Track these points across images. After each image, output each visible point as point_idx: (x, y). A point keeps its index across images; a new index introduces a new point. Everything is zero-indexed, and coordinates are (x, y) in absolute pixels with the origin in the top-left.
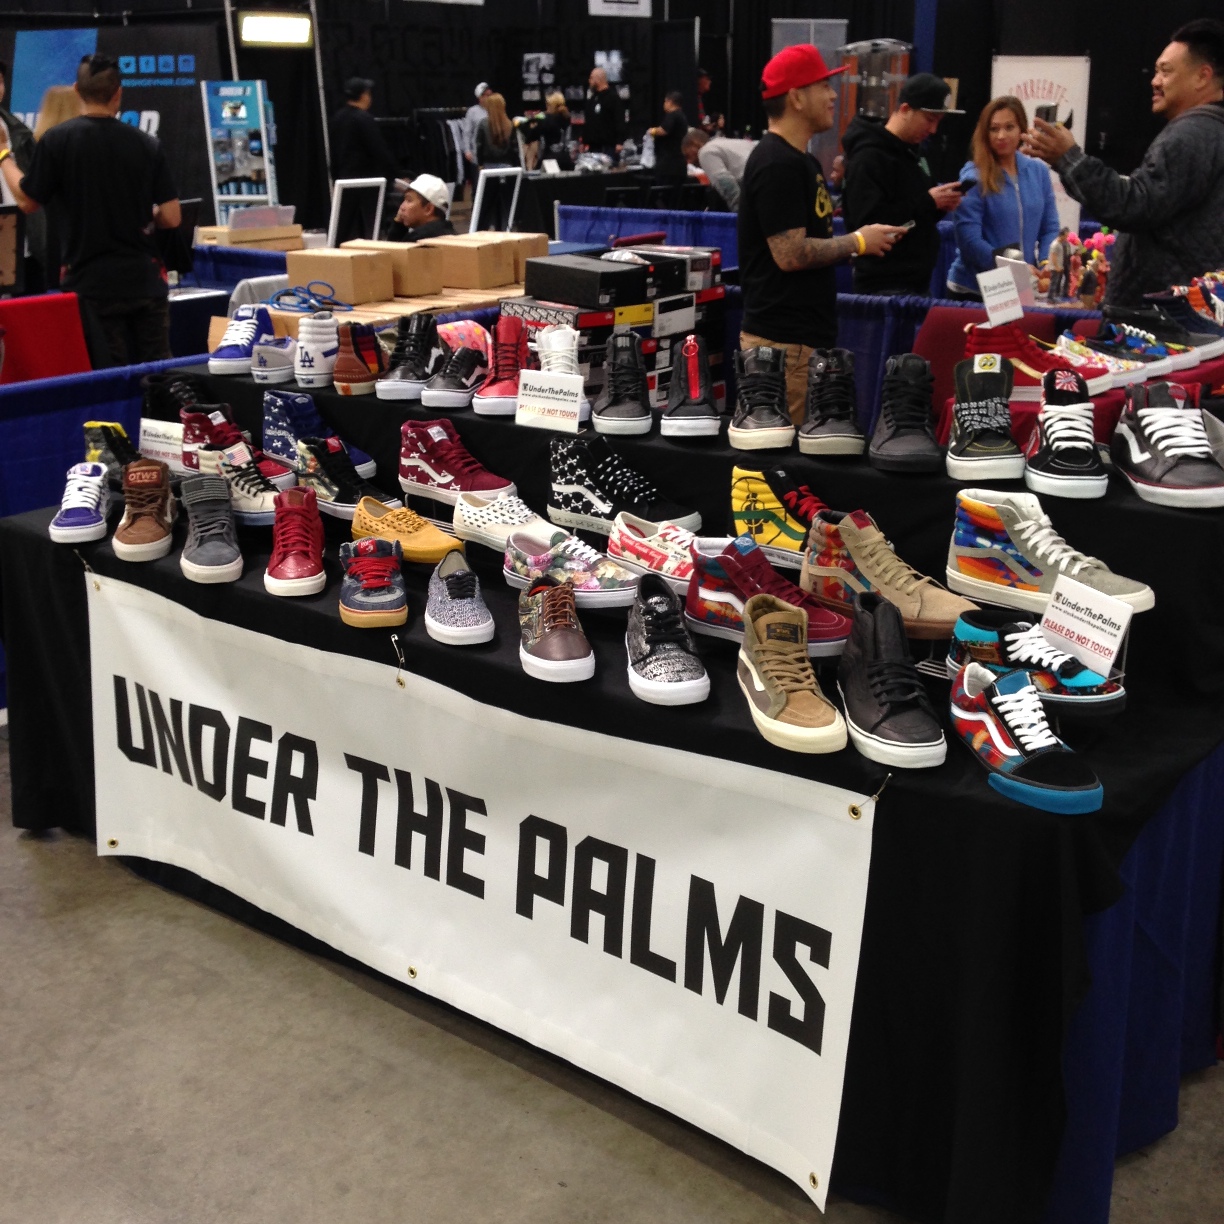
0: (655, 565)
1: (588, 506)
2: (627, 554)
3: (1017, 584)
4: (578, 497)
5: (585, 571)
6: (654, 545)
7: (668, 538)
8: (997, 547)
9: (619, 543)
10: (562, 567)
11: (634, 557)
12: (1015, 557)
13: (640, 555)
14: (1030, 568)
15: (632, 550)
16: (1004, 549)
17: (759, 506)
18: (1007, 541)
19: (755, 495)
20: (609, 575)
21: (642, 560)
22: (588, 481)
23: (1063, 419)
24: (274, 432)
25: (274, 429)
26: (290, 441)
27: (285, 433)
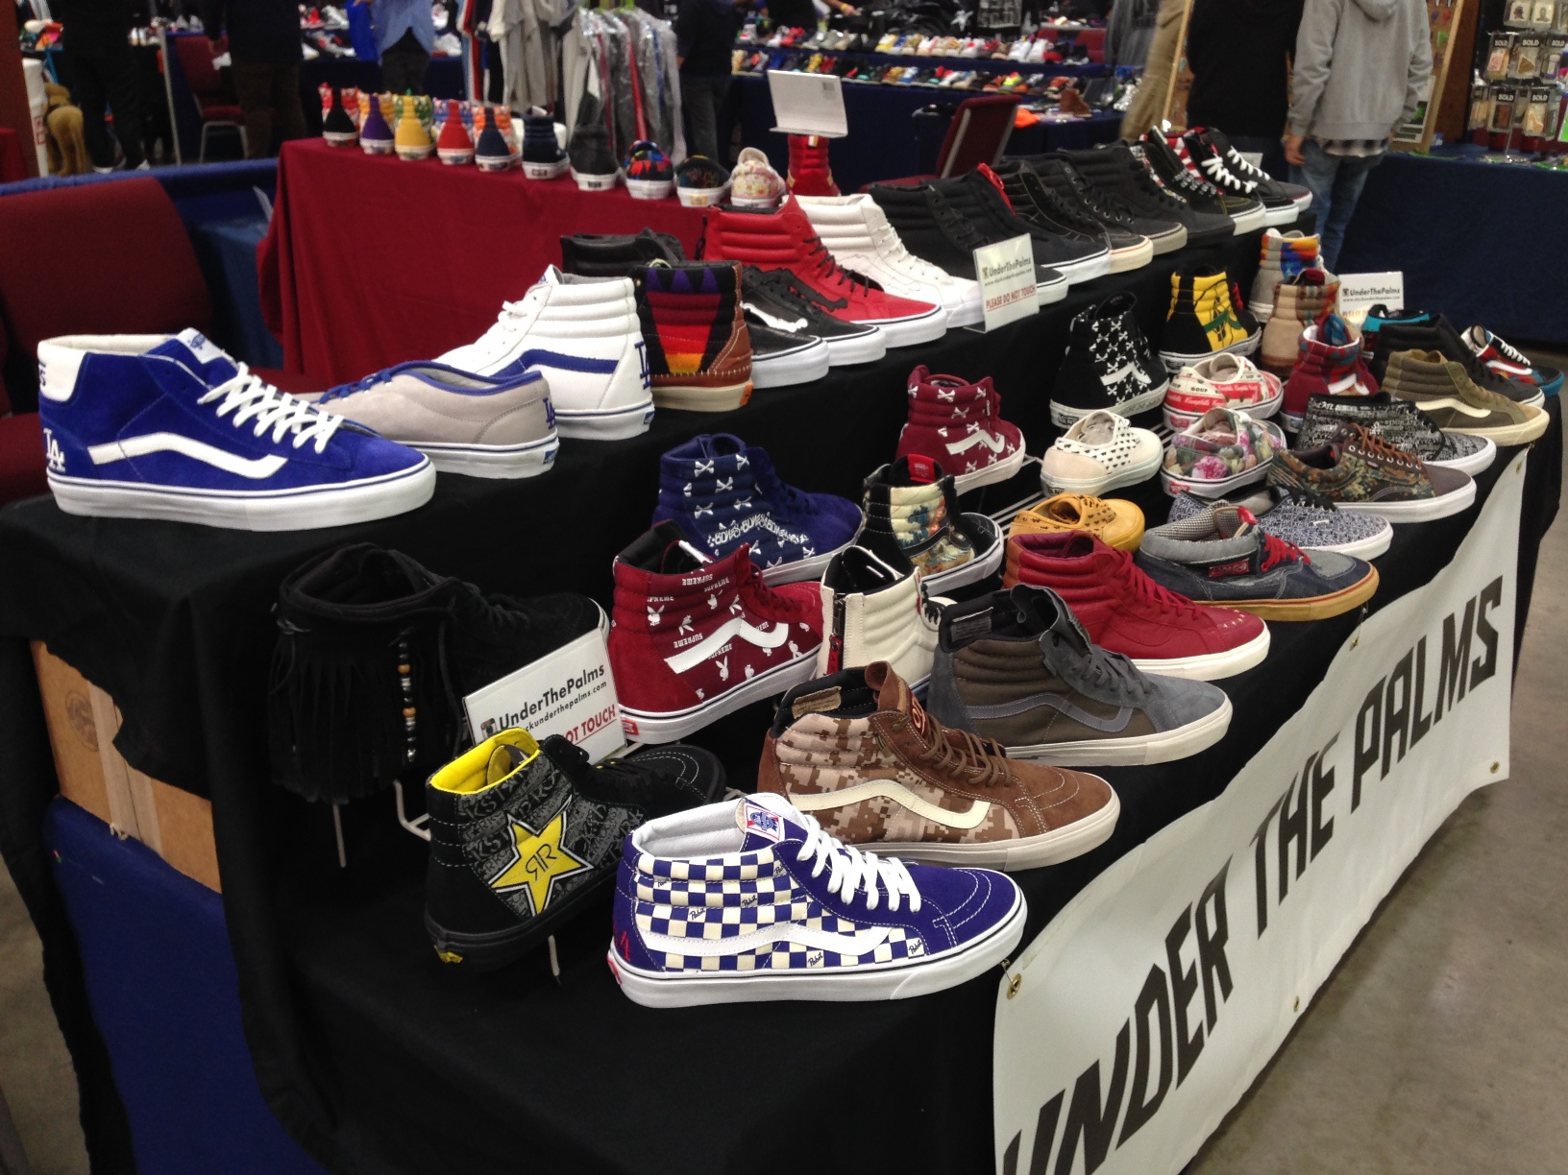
11: (1238, 401)
24: (733, 531)
25: (729, 527)
26: (771, 529)
27: (756, 520)
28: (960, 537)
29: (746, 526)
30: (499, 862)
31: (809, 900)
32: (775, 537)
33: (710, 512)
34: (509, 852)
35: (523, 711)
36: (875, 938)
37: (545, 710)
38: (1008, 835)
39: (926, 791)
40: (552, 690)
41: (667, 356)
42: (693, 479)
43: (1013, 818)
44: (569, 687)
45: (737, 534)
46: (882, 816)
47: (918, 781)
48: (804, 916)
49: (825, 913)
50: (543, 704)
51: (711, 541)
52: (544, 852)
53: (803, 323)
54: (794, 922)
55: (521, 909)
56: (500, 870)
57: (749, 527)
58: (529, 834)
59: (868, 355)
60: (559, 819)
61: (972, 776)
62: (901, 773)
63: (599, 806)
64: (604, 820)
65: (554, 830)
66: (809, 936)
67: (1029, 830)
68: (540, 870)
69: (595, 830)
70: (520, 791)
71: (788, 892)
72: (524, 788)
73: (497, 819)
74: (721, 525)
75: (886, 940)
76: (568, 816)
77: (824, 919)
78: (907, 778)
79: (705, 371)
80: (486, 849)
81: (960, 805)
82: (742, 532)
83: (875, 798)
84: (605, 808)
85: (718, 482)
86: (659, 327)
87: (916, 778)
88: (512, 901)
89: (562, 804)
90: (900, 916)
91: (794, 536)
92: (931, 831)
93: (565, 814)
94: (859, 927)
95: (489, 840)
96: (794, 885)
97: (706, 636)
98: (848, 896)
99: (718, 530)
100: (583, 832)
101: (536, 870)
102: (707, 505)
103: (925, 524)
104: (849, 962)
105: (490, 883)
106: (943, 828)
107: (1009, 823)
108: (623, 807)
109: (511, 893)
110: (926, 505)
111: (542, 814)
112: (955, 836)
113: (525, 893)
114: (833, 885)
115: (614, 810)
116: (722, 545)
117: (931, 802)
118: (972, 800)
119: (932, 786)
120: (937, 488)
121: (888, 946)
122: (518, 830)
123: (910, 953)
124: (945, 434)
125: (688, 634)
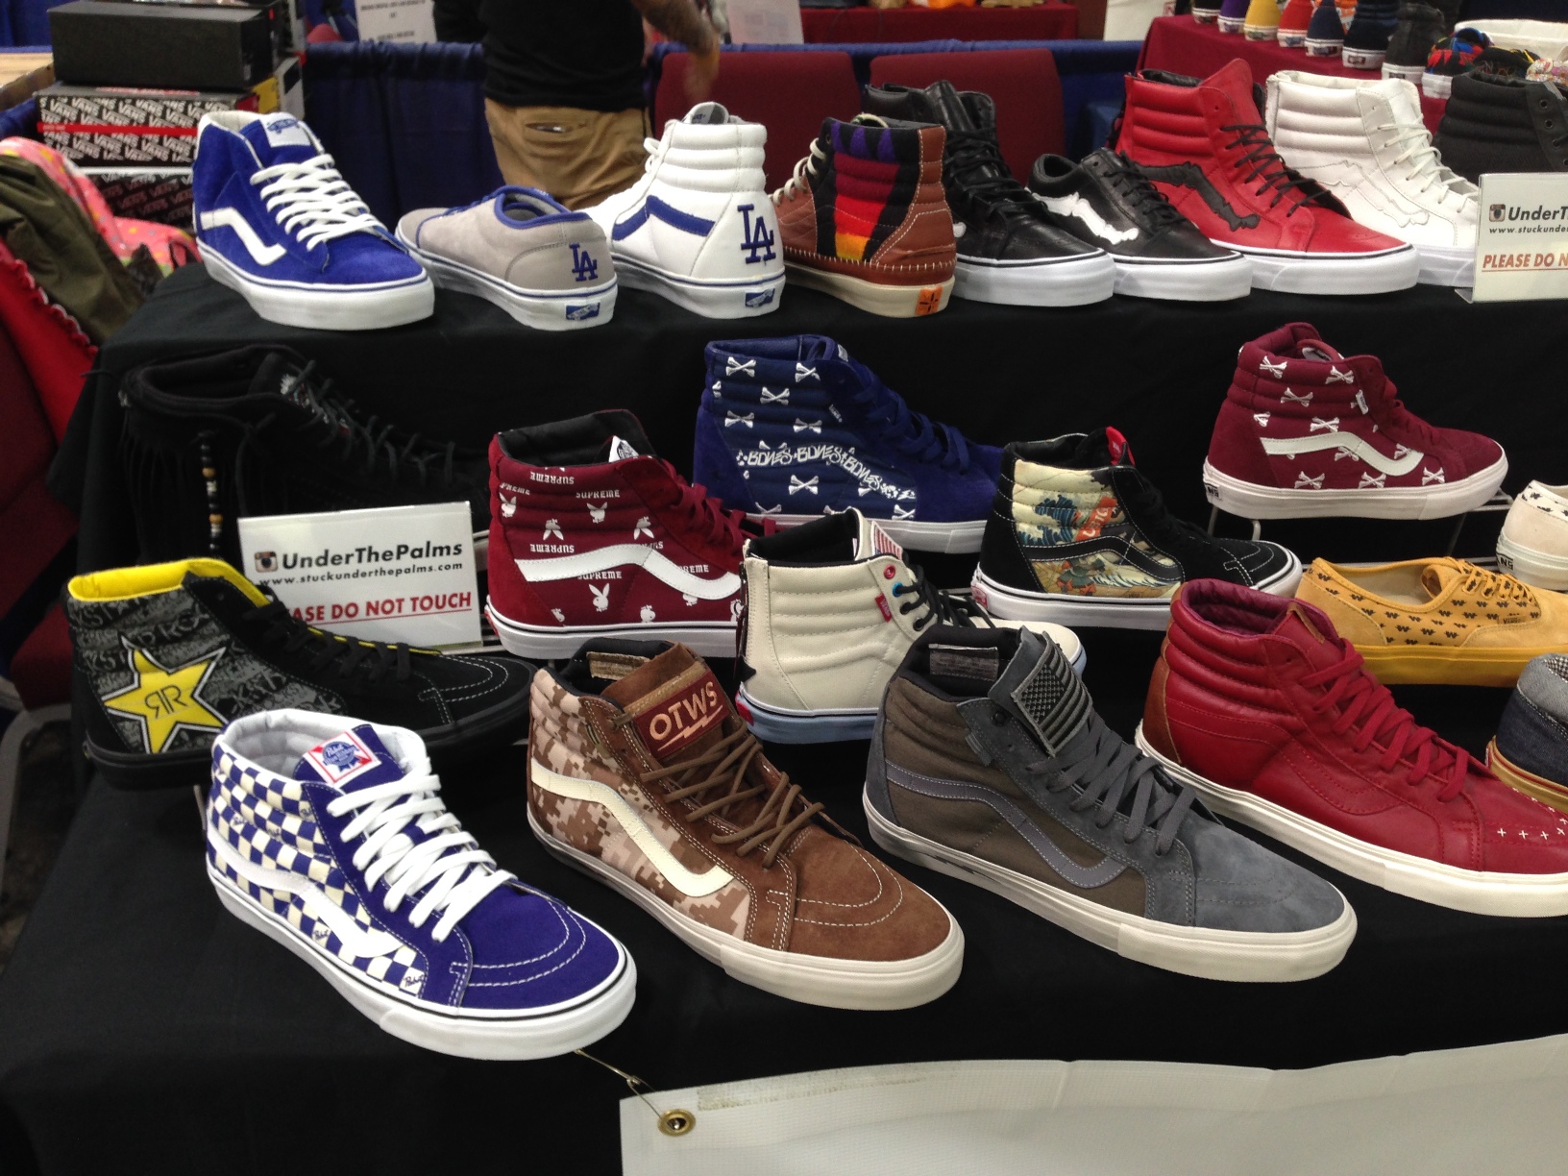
24: (779, 455)
25: (774, 447)
26: (851, 470)
27: (823, 452)
28: (1167, 562)
29: (803, 455)
30: (115, 683)
31: (333, 864)
32: (856, 482)
33: (750, 424)
34: (129, 677)
35: (321, 557)
36: (381, 944)
37: (353, 565)
38: (730, 928)
39: (659, 824)
40: (370, 548)
41: (838, 236)
42: (724, 378)
43: (750, 909)
44: (399, 553)
45: (785, 460)
46: (600, 829)
47: (646, 807)
48: (323, 880)
49: (348, 889)
50: (354, 560)
51: (742, 459)
52: (171, 693)
53: (1132, 234)
54: (312, 880)
55: (133, 739)
56: (114, 690)
57: (808, 457)
58: (152, 667)
59: (1200, 292)
60: (200, 669)
61: (720, 833)
62: (626, 787)
63: (277, 675)
64: (277, 691)
65: (190, 676)
66: (325, 906)
67: (759, 935)
68: (162, 709)
69: (256, 697)
70: (134, 617)
71: (310, 843)
72: (143, 617)
73: (109, 637)
74: (762, 443)
75: (391, 955)
76: (217, 667)
77: (346, 895)
78: (631, 796)
79: (868, 261)
80: (99, 663)
81: (694, 863)
82: (795, 460)
83: (596, 804)
84: (284, 679)
85: (765, 390)
86: (839, 199)
87: (644, 801)
88: (124, 727)
89: (207, 652)
90: (418, 937)
91: (893, 488)
92: (645, 875)
93: (213, 665)
94: (374, 924)
95: (105, 655)
96: (318, 838)
97: (579, 551)
98: (370, 880)
99: (756, 448)
100: (237, 693)
101: (157, 708)
102: (747, 414)
103: (1068, 523)
104: (347, 955)
105: (103, 698)
106: (659, 879)
107: (740, 915)
108: (313, 688)
109: (123, 719)
110: (1070, 496)
111: (174, 653)
112: (670, 895)
113: (140, 725)
114: (360, 859)
115: (298, 686)
116: (757, 468)
117: (662, 841)
118: (713, 864)
119: (667, 824)
120: (1091, 477)
121: (388, 962)
122: (139, 658)
123: (403, 984)
124: (1264, 423)
125: (553, 540)
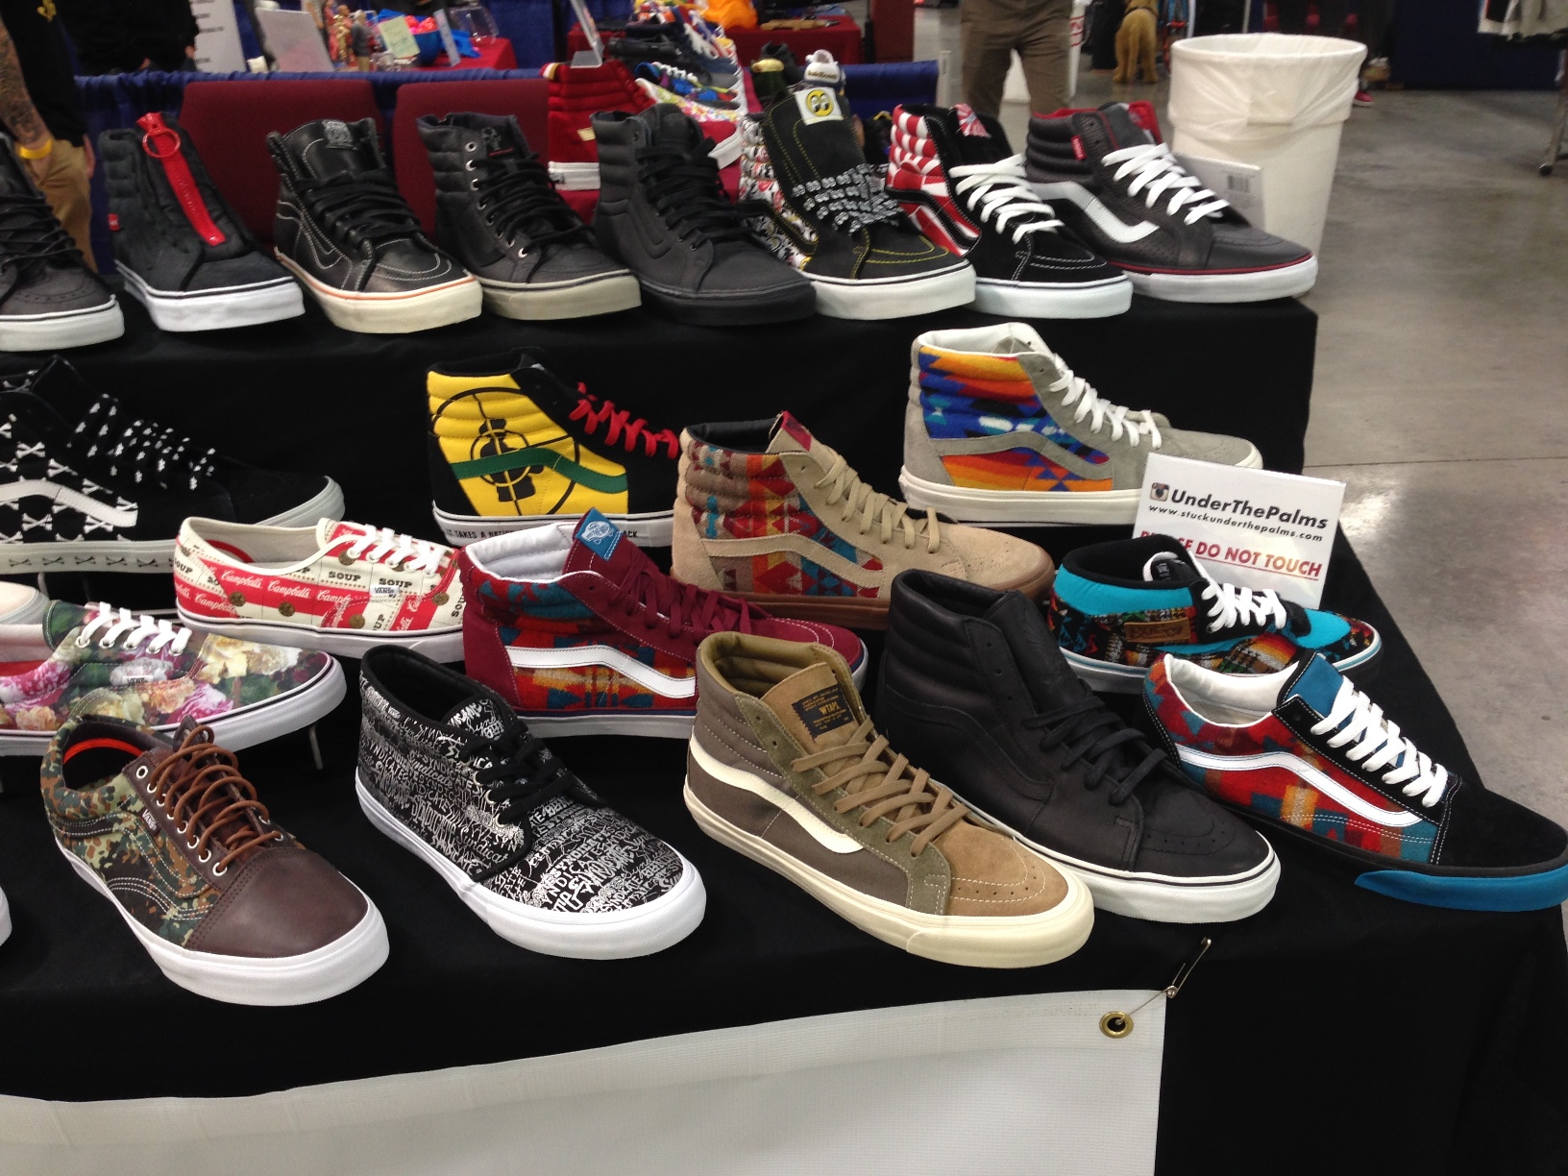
0: (338, 618)
1: (71, 523)
2: (248, 609)
3: (1067, 483)
4: (37, 505)
5: (172, 676)
6: (320, 576)
7: (353, 553)
8: (1024, 427)
9: (218, 590)
10: (106, 683)
11: (273, 611)
12: (1055, 437)
13: (288, 606)
14: (1084, 452)
15: (263, 596)
16: (1038, 429)
17: (514, 442)
18: (1040, 415)
19: (499, 423)
20: (238, 667)
21: (297, 616)
22: (55, 467)
23: (996, 187)
